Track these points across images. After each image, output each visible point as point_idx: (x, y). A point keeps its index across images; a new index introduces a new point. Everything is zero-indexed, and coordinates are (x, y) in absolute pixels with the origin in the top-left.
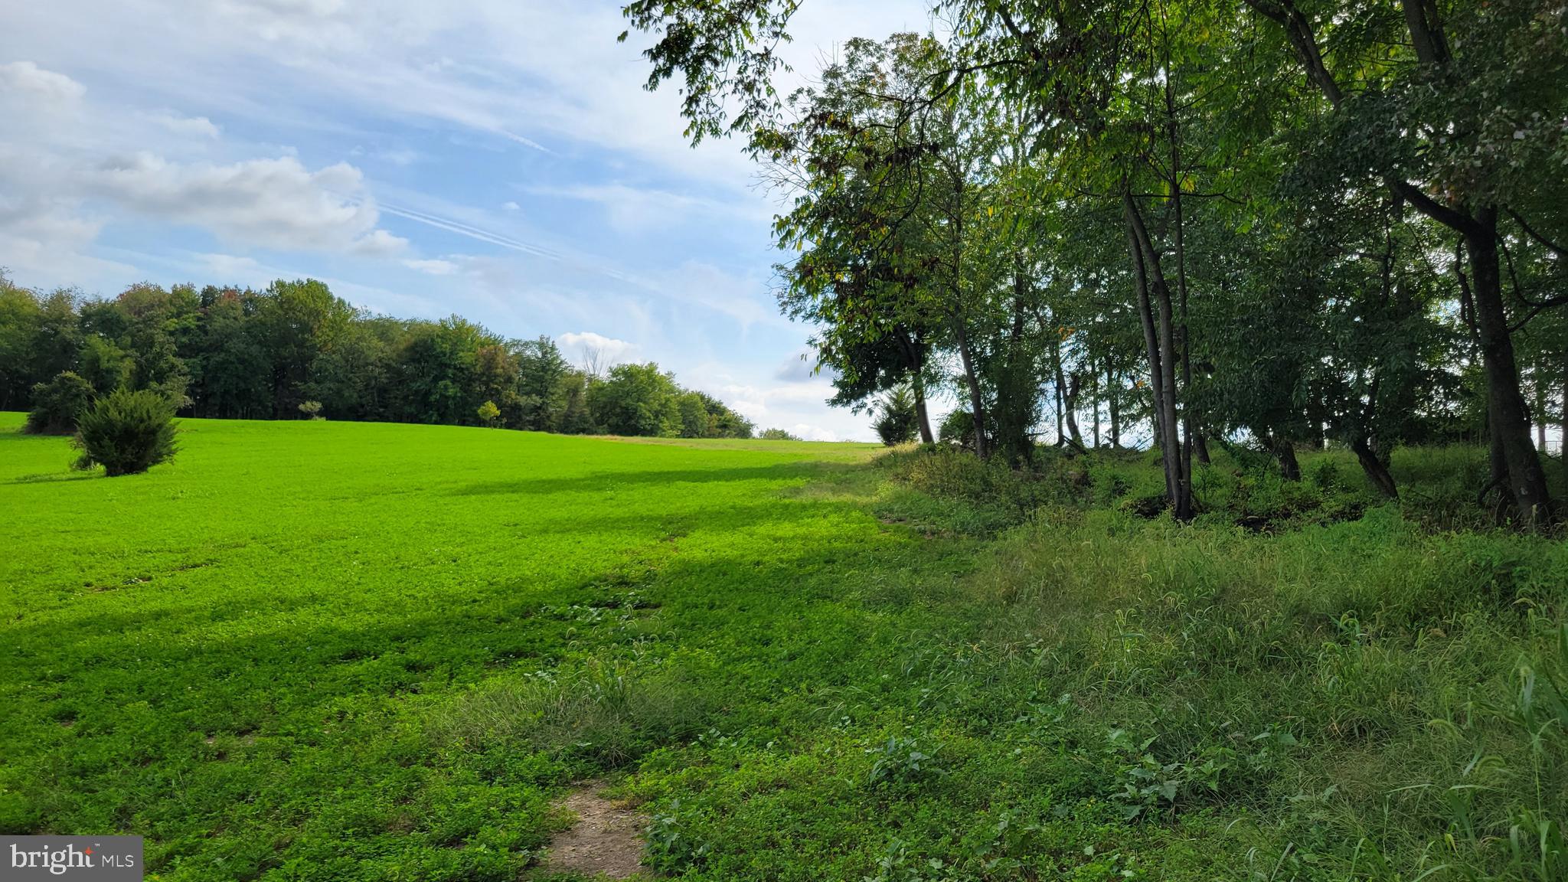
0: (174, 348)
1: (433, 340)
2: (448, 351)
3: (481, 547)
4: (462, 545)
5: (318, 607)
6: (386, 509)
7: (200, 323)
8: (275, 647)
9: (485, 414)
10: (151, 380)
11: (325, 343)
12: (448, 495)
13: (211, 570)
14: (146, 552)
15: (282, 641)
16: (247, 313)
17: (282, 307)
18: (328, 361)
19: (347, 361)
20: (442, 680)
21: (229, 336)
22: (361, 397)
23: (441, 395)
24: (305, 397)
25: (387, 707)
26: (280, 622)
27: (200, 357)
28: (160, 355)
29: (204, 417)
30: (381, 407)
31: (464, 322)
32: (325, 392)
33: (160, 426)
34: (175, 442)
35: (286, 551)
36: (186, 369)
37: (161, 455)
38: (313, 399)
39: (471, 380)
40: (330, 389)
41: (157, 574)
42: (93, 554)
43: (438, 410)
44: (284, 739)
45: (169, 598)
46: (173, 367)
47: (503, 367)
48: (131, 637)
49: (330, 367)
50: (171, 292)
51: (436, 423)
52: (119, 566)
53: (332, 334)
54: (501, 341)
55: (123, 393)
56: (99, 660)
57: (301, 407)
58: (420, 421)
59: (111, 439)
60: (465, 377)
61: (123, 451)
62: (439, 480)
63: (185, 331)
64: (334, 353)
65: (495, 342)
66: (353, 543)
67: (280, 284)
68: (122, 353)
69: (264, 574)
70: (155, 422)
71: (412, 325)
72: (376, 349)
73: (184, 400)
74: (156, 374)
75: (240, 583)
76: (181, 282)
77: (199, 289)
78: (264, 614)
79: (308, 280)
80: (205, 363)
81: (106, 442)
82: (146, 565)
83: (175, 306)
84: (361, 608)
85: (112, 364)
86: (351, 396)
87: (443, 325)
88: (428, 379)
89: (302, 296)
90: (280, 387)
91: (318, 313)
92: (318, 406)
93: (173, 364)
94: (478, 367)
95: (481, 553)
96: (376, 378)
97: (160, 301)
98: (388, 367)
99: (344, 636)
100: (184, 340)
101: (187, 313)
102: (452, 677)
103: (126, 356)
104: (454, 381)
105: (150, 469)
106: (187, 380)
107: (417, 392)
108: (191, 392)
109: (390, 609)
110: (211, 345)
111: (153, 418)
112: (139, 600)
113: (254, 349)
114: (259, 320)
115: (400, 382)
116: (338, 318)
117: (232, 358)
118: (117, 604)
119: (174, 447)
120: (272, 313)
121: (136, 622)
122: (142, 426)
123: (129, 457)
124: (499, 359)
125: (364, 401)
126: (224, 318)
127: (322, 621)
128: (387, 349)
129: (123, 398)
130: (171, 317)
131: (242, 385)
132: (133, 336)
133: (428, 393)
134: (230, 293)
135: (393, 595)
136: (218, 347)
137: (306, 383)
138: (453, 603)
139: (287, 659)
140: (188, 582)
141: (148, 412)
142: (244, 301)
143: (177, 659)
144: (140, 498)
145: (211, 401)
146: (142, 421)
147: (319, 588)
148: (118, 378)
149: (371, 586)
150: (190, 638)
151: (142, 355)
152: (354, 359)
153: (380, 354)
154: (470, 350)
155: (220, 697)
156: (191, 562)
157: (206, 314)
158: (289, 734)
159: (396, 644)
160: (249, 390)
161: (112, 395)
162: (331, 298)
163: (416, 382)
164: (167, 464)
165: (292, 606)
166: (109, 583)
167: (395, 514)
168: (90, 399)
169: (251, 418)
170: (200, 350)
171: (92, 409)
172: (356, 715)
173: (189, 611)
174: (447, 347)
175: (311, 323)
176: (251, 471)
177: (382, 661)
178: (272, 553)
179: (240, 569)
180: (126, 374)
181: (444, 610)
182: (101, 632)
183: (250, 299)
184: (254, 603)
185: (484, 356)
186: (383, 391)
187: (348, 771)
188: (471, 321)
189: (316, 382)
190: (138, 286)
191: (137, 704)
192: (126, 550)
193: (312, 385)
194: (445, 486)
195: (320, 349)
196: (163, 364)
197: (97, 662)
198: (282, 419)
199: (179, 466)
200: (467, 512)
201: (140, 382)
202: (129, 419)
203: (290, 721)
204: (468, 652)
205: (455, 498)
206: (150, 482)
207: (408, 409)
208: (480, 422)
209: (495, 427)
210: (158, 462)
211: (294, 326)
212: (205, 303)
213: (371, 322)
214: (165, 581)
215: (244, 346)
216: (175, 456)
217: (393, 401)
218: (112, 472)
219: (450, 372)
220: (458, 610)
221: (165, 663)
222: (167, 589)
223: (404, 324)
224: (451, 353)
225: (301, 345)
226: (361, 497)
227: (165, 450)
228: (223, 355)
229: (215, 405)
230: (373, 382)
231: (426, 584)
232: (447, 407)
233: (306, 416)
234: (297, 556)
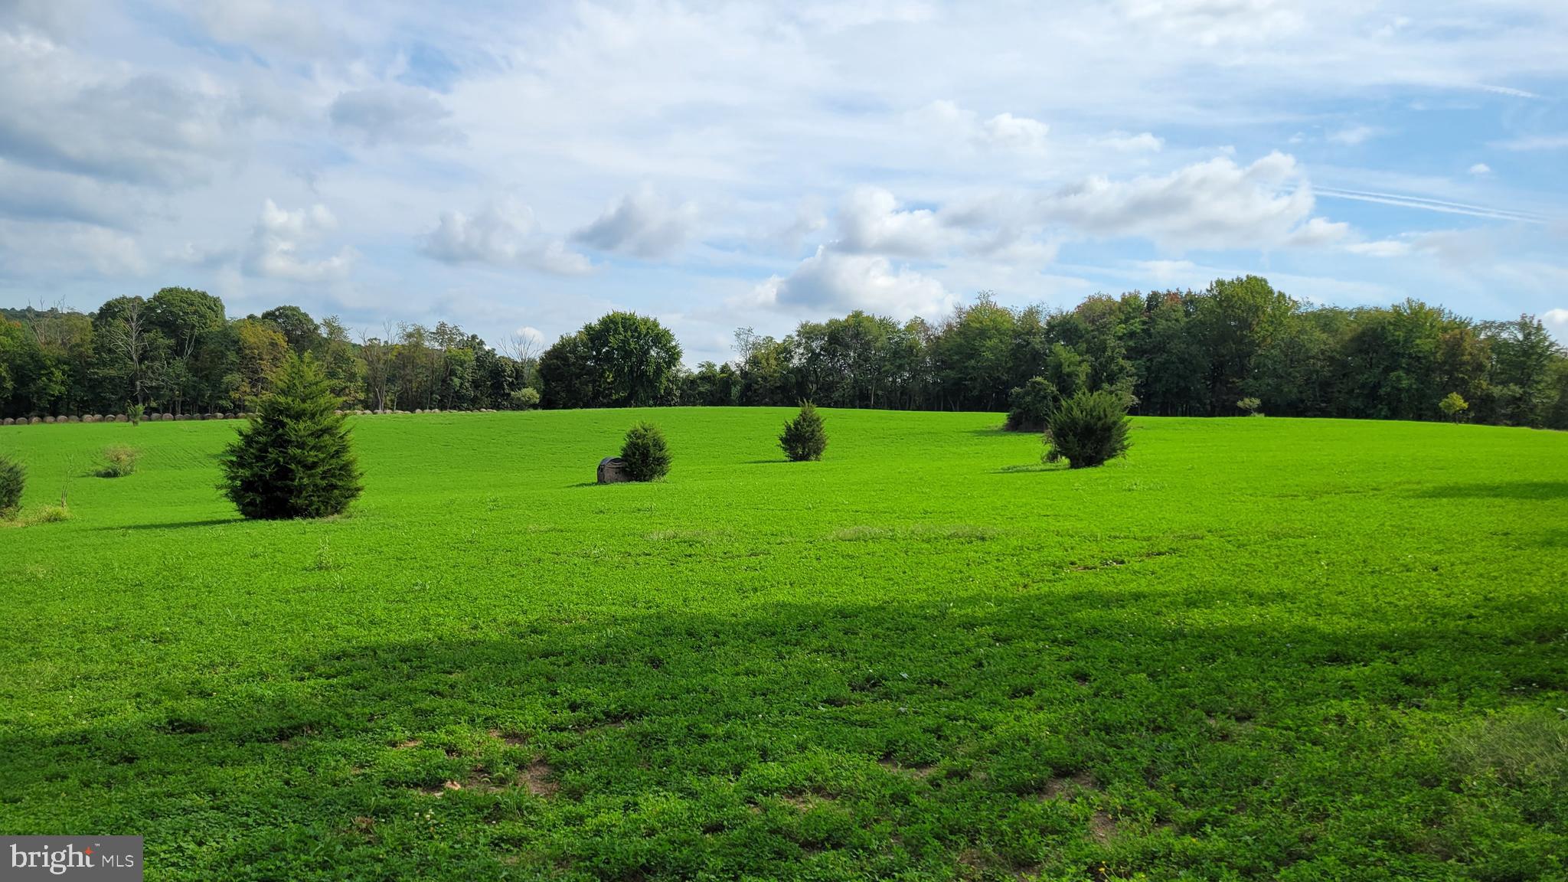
0: (1124, 351)
1: (1383, 328)
2: (1401, 339)
3: (1466, 556)
4: (1440, 552)
5: (1289, 605)
6: (1342, 508)
7: (1145, 327)
8: (1256, 641)
9: (1450, 406)
10: (1103, 382)
11: (1264, 339)
12: (1413, 497)
13: (1174, 560)
14: (1115, 537)
15: (1261, 634)
16: (1187, 314)
17: (1221, 306)
18: (1267, 357)
19: (1286, 356)
20: (1452, 699)
21: (1171, 337)
22: (1301, 392)
23: (1393, 387)
24: (1243, 394)
25: (1391, 719)
26: (1253, 615)
27: (1144, 359)
28: (1112, 359)
29: (1147, 415)
30: (1323, 401)
31: (1422, 305)
32: (1264, 388)
33: (1115, 423)
34: (1127, 438)
35: (1244, 545)
36: (1134, 370)
37: (1115, 450)
38: (1251, 395)
39: (1429, 370)
40: (1268, 385)
41: (1129, 558)
42: (1072, 537)
43: (1389, 404)
44: (1284, 732)
45: (1143, 582)
46: (1122, 369)
47: (1470, 354)
48: (1117, 613)
49: (1269, 363)
50: (1120, 300)
51: (1386, 418)
52: (1095, 549)
53: (1271, 329)
54: (1469, 324)
55: (1084, 394)
56: (1096, 631)
57: (1240, 404)
58: (1367, 417)
59: (1075, 435)
60: (1423, 367)
61: (1084, 446)
62: (1398, 480)
63: (1132, 335)
64: (1273, 348)
65: (1462, 325)
66: (1312, 542)
67: (1220, 283)
68: (1078, 358)
69: (1226, 566)
70: (1111, 419)
71: (1360, 311)
72: (1319, 340)
73: (1131, 399)
74: (1108, 376)
75: (1204, 573)
76: (1128, 290)
77: (1144, 296)
78: (1235, 606)
79: (1248, 277)
80: (1148, 364)
81: (1070, 437)
82: (1118, 549)
83: (1123, 312)
84: (1335, 609)
85: (1072, 368)
86: (1291, 391)
87: (1397, 310)
88: (1377, 371)
89: (1241, 293)
90: (1218, 385)
91: (1257, 309)
92: (1257, 402)
93: (1122, 366)
94: (1438, 355)
95: (1467, 564)
96: (1317, 372)
97: (1111, 309)
98: (1332, 359)
99: (1324, 637)
100: (1131, 343)
101: (1133, 318)
102: (1462, 699)
103: (1083, 361)
104: (1408, 371)
105: (1106, 463)
106: (1134, 380)
107: (1363, 386)
108: (1136, 393)
109: (1370, 615)
110: (1154, 347)
111: (1109, 416)
112: (1118, 581)
113: (1194, 349)
114: (1200, 321)
115: (1344, 375)
116: (1277, 313)
117: (1174, 358)
118: (1101, 582)
119: (1126, 443)
120: (1212, 312)
121: (1120, 601)
122: (1100, 424)
123: (1089, 451)
124: (1467, 345)
125: (1304, 396)
126: (1167, 320)
127: (1297, 619)
128: (1331, 341)
129: (1084, 399)
130: (1120, 323)
131: (1182, 384)
132: (1088, 342)
133: (1377, 386)
134: (1173, 296)
135: (1370, 599)
136: (1160, 348)
137: (1244, 379)
138: (1444, 616)
139: (1270, 653)
140: (1157, 568)
141: (1105, 411)
142: (1185, 303)
143: (1164, 639)
144: (1100, 488)
145: (1154, 400)
146: (1100, 419)
147: (1286, 585)
148: (1077, 381)
149: (1342, 588)
150: (1171, 620)
151: (1096, 359)
152: (1294, 352)
153: (1322, 347)
154: (1428, 336)
155: (1212, 680)
156: (1155, 550)
157: (1150, 318)
158: (1288, 728)
159: (1386, 653)
160: (1189, 389)
161: (1076, 396)
162: (1271, 292)
163: (1363, 374)
164: (1120, 458)
165: (1262, 600)
166: (1089, 563)
167: (1353, 514)
168: (1056, 399)
169: (1190, 416)
170: (1145, 352)
171: (1059, 409)
172: (1357, 721)
173: (1165, 595)
174: (1400, 334)
175: (1250, 320)
176: (1196, 466)
177: (1374, 669)
178: (1230, 547)
179: (1202, 560)
180: (1083, 377)
181: (1434, 622)
182: (1093, 607)
183: (1191, 300)
184: (1223, 594)
185: (1446, 342)
186: (1325, 385)
187: (1361, 778)
188: (1431, 304)
189: (1255, 378)
190: (1093, 297)
191: (1139, 676)
192: (1099, 535)
193: (1251, 381)
194: (1407, 486)
195: (1258, 345)
196: (1114, 367)
197: (1095, 633)
198: (1220, 416)
199: (1130, 460)
200: (1441, 515)
201: (1094, 385)
202: (1089, 417)
203: (1287, 716)
204: (1477, 673)
205: (1421, 500)
206: (1107, 475)
207: (1353, 404)
208: (1440, 416)
209: (1460, 422)
210: (1113, 456)
211: (1233, 323)
212: (1149, 308)
213: (1312, 313)
214: (1137, 567)
215: (1185, 346)
216: (1127, 452)
217: (1336, 395)
218: (1075, 464)
219: (1404, 362)
220: (1452, 625)
221: (1154, 641)
222: (1139, 573)
223: (1350, 313)
224: (1406, 341)
225: (1240, 341)
226: (1313, 495)
227: (1118, 446)
228: (1165, 356)
229: (1157, 403)
230: (1315, 376)
231: (1406, 592)
232: (1400, 401)
233: (1245, 412)
234: (1256, 552)
